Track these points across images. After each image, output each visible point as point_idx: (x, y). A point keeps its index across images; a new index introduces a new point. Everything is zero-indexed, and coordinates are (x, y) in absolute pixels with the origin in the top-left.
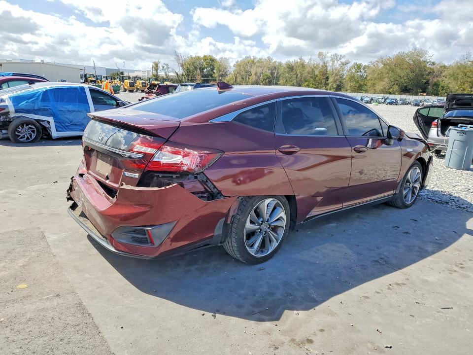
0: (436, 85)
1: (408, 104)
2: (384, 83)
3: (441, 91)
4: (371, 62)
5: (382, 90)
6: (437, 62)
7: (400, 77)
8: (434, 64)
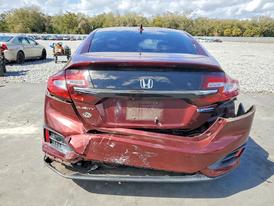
0: (51, 27)
1: (38, 39)
2: (19, 26)
3: (54, 31)
4: (5, 12)
5: (19, 30)
6: (45, 14)
7: (29, 22)
8: (44, 15)
